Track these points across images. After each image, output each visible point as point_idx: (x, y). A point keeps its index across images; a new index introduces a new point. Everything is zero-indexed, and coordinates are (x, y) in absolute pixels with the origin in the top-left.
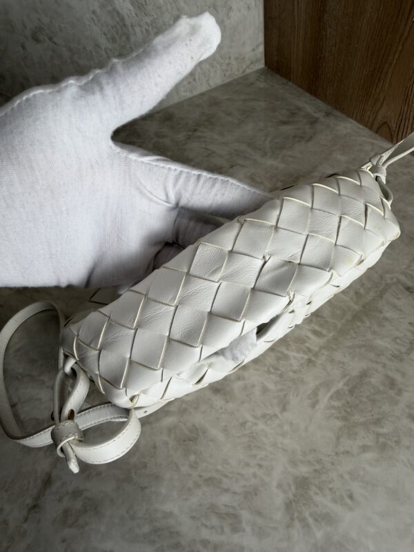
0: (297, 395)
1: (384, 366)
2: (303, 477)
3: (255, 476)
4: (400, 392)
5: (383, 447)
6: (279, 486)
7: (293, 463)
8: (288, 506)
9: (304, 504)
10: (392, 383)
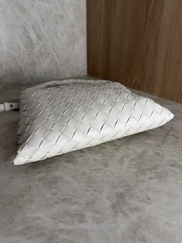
0: (112, 161)
1: (153, 149)
2: (121, 193)
3: (92, 195)
4: (163, 157)
5: (160, 177)
6: (107, 198)
7: (114, 187)
8: (114, 206)
9: (123, 205)
10: (158, 154)
